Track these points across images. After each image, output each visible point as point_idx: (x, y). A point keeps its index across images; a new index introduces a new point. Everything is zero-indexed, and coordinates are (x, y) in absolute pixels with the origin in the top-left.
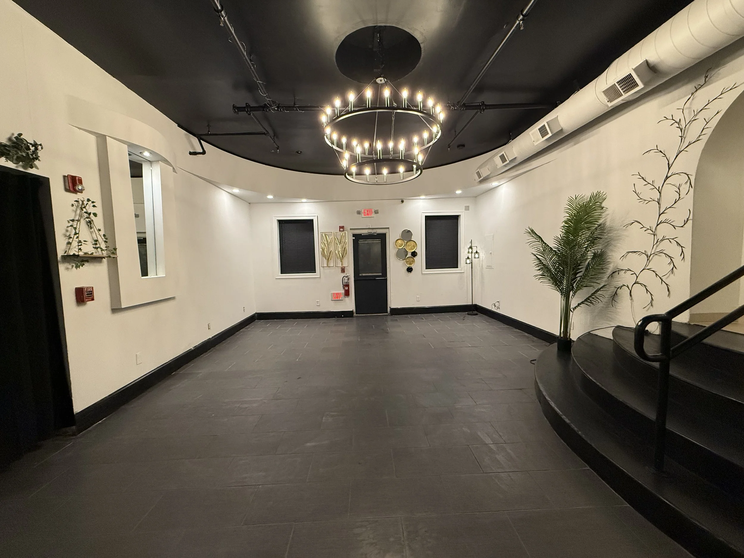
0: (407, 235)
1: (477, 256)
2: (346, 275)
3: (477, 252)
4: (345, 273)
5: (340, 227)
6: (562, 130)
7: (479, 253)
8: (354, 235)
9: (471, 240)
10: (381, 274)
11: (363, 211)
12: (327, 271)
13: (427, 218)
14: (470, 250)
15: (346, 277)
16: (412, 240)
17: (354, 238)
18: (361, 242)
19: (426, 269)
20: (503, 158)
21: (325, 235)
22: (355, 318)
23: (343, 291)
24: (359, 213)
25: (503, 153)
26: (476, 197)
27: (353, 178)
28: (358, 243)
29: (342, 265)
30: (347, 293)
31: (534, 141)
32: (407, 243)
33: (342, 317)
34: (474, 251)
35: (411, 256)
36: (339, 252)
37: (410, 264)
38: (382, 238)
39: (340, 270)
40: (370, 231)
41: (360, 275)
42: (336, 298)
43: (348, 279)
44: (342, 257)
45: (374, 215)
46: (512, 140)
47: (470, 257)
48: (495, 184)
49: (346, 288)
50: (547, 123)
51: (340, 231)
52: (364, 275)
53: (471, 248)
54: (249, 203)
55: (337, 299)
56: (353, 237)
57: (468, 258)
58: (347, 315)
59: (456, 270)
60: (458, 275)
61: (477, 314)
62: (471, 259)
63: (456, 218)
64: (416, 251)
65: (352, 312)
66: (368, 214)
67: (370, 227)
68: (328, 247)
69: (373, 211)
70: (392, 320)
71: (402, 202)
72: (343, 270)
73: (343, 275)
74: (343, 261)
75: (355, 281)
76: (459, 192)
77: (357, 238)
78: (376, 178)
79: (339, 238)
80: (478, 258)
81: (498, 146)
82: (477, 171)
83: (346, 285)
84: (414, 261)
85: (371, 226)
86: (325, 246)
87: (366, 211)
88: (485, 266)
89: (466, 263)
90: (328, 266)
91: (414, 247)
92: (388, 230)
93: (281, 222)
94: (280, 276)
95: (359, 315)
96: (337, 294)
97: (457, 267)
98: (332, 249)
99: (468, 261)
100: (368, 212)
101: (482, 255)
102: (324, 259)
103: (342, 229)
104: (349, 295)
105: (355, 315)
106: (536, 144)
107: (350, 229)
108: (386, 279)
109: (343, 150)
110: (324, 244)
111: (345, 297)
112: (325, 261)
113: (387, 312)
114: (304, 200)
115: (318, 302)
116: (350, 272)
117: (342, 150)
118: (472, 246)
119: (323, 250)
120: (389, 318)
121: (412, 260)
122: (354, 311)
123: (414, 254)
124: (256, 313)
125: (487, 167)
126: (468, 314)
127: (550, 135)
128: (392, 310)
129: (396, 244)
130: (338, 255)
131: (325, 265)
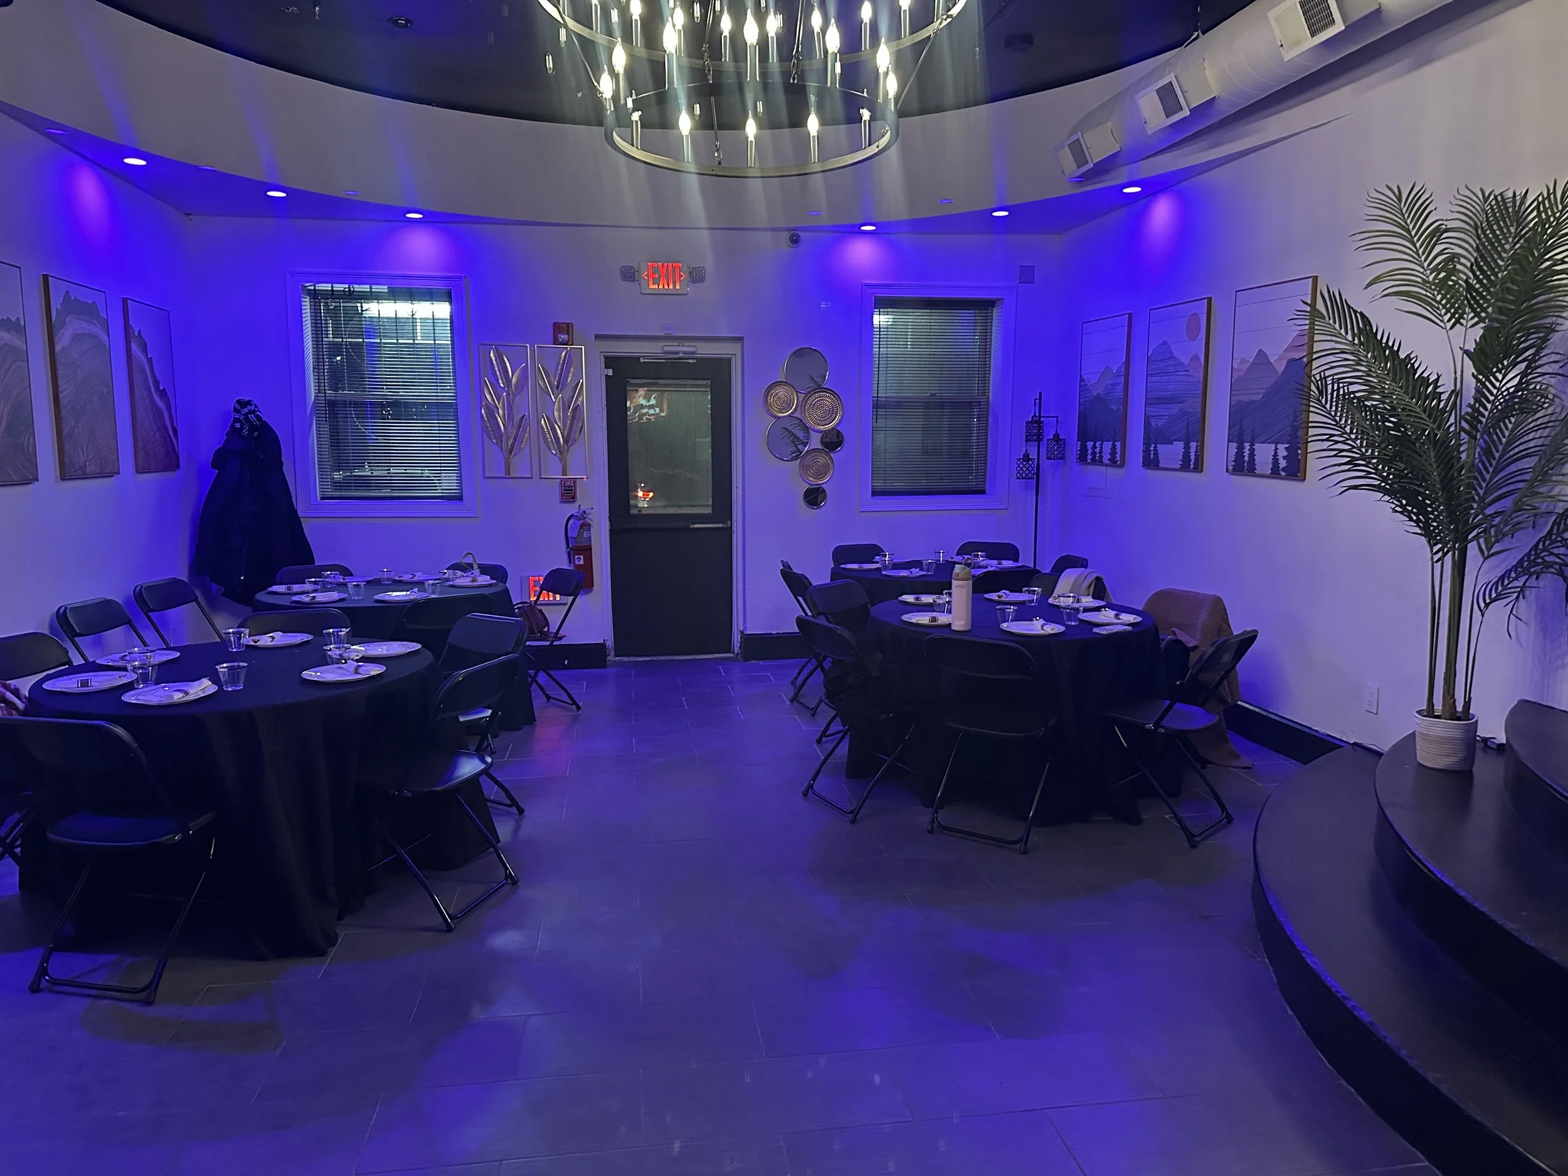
0: (809, 366)
1: (1054, 449)
2: (581, 512)
3: (1054, 437)
4: (576, 504)
5: (559, 329)
6: (1379, 11)
7: (1064, 440)
8: (610, 361)
9: (1040, 393)
10: (710, 510)
11: (645, 270)
12: (506, 494)
13: (881, 306)
14: (1033, 430)
15: (581, 518)
16: (827, 384)
17: (610, 372)
18: (637, 386)
19: (873, 497)
20: (1168, 96)
21: (500, 356)
22: (611, 671)
24: (629, 275)
25: (1170, 78)
26: (1061, 234)
27: (633, 145)
28: (626, 391)
29: (564, 473)
30: (583, 579)
31: (1282, 45)
32: (808, 395)
33: (565, 667)
34: (1049, 434)
35: (821, 447)
36: (551, 422)
37: (820, 475)
38: (717, 375)
39: (556, 492)
40: (672, 347)
41: (634, 511)
43: (588, 526)
44: (566, 441)
45: (686, 286)
46: (1204, 33)
49: (580, 561)
51: (556, 342)
52: (646, 511)
53: (1035, 419)
54: (189, 215)
56: (607, 366)
57: (1024, 457)
58: (583, 658)
59: (980, 502)
60: (986, 517)
62: (1036, 463)
63: (986, 309)
64: (839, 426)
65: (599, 649)
66: (664, 283)
67: (674, 333)
68: (511, 404)
69: (685, 270)
70: (750, 680)
72: (568, 493)
73: (568, 510)
74: (570, 457)
75: (611, 533)
77: (621, 370)
78: (718, 150)
82: (1074, 138)
83: (579, 549)
84: (831, 466)
85: (676, 331)
86: (499, 398)
87: (657, 271)
90: (508, 476)
91: (834, 411)
92: (737, 345)
94: (319, 507)
95: (626, 659)
97: (983, 494)
99: (1026, 469)
100: (665, 275)
102: (495, 448)
103: (563, 338)
104: (591, 586)
105: (611, 658)
106: (1287, 57)
107: (597, 337)
108: (729, 531)
109: (592, 29)
110: (495, 390)
112: (498, 457)
113: (729, 650)
114: (415, 215)
116: (596, 500)
117: (589, 30)
118: (1040, 417)
120: (739, 670)
121: (822, 459)
122: (610, 644)
123: (832, 440)
125: (1110, 124)
127: (1339, 27)
128: (749, 640)
129: (771, 400)
130: (550, 436)
131: (499, 471)
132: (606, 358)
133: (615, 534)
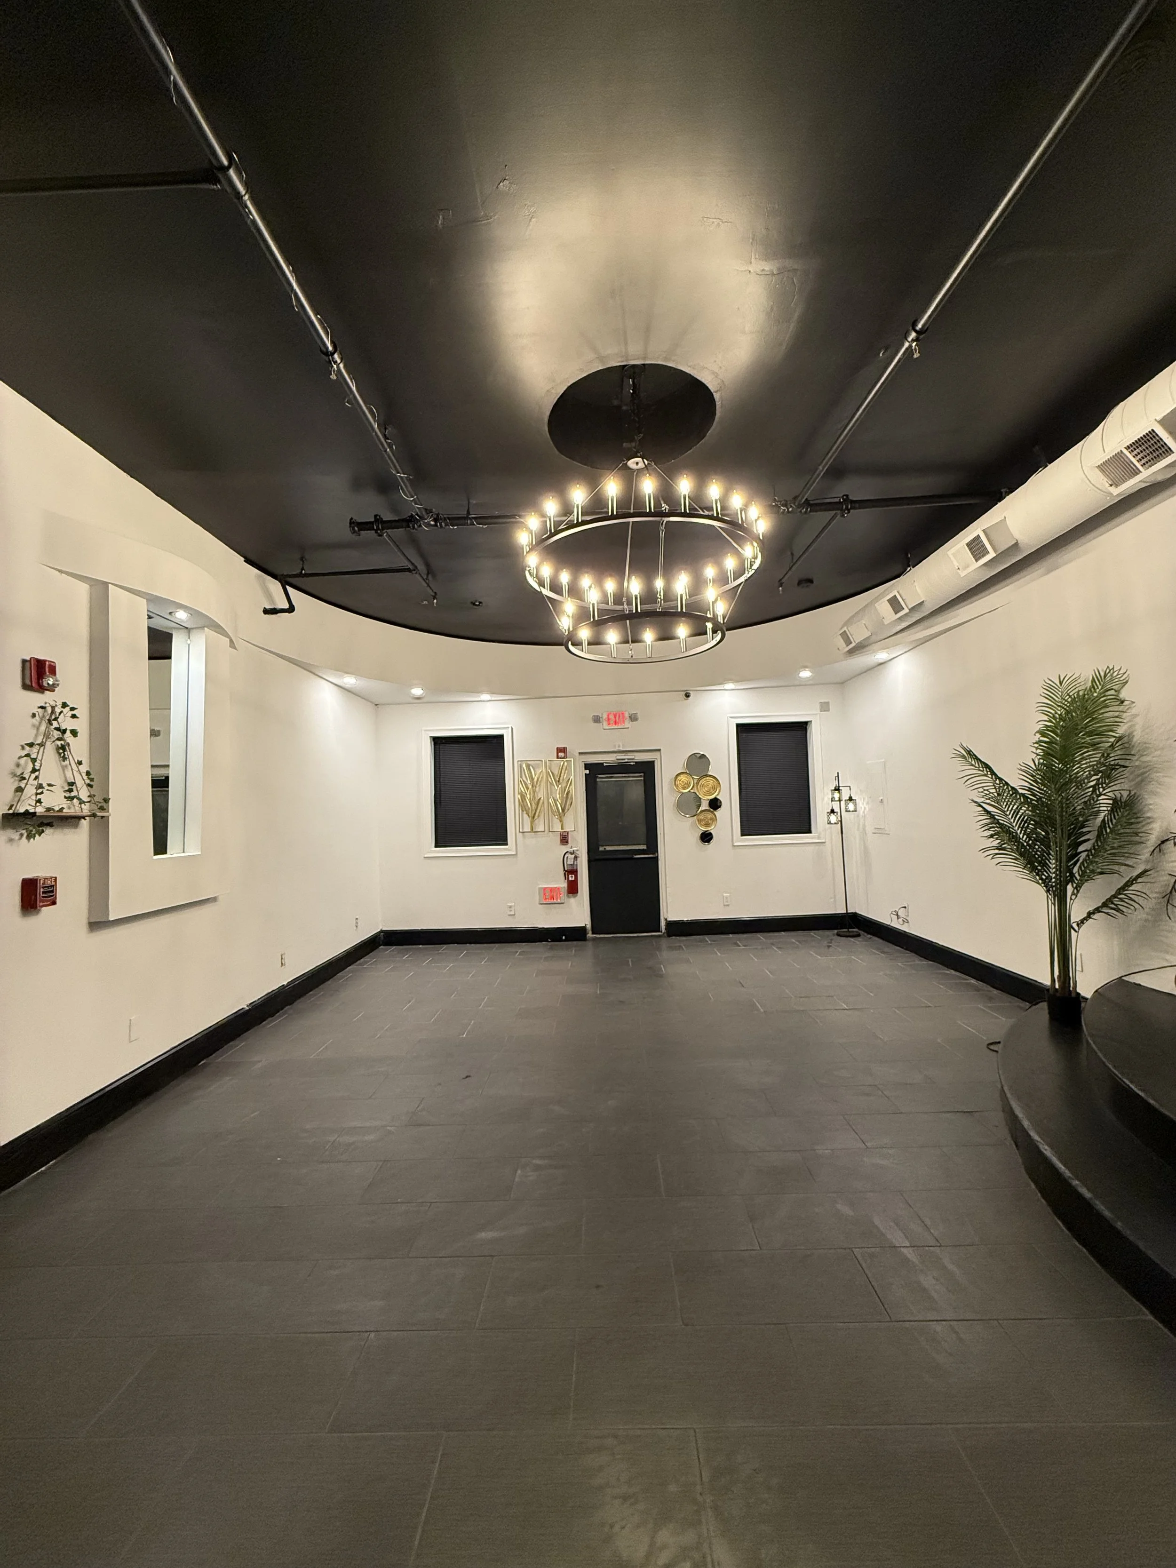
0: (698, 764)
1: (851, 806)
2: (571, 850)
3: (851, 799)
4: (569, 845)
5: (559, 750)
6: (1016, 544)
7: (855, 800)
8: (587, 766)
9: (838, 773)
10: (644, 847)
11: (605, 716)
12: (531, 840)
13: (740, 727)
14: (837, 795)
15: (571, 853)
16: (710, 773)
17: (588, 772)
18: (602, 779)
19: (742, 835)
20: (895, 604)
21: (528, 766)
22: (589, 944)
23: (564, 885)
24: (597, 720)
25: (895, 593)
26: (843, 683)
27: (583, 651)
28: (596, 782)
29: (562, 828)
30: (573, 889)
31: (959, 569)
32: (699, 780)
33: (561, 940)
34: (845, 797)
35: (708, 808)
36: (555, 801)
37: (707, 825)
38: (647, 770)
39: (558, 839)
40: (621, 757)
41: (601, 849)
42: (550, 897)
43: (576, 858)
44: (563, 810)
45: (627, 724)
46: (913, 567)
47: (837, 809)
48: (882, 656)
49: (572, 878)
50: (984, 531)
51: (558, 757)
52: (608, 848)
53: (837, 789)
54: (376, 705)
55: (552, 901)
56: (586, 769)
57: (833, 811)
58: (575, 935)
59: (808, 838)
60: (812, 847)
61: (859, 935)
62: (839, 814)
63: (802, 728)
64: (718, 797)
65: (583, 929)
66: (615, 723)
67: (621, 749)
68: (534, 792)
69: (627, 715)
70: (671, 948)
71: (687, 696)
72: (564, 840)
73: (565, 849)
74: (565, 819)
76: (805, 674)
77: (594, 771)
78: (631, 650)
79: (556, 773)
80: (855, 811)
81: (884, 579)
82: (842, 631)
83: (571, 871)
84: (714, 819)
85: (623, 748)
86: (527, 788)
87: (612, 717)
88: (869, 829)
89: (830, 823)
90: (532, 830)
91: (714, 789)
92: (658, 753)
93: (438, 742)
94: (435, 852)
95: (598, 936)
96: (551, 890)
97: (810, 832)
98: (541, 794)
99: (833, 818)
100: (616, 719)
101: (862, 805)
102: (525, 816)
103: (561, 754)
104: (577, 892)
105: (590, 935)
106: (963, 574)
107: (580, 753)
108: (656, 859)
109: (563, 596)
110: (526, 784)
111: (569, 897)
112: (527, 820)
113: (659, 930)
114: (485, 697)
115: (510, 907)
116: (580, 843)
117: (561, 597)
118: (839, 787)
119: (523, 797)
120: (665, 942)
121: (710, 815)
122: (589, 926)
123: (715, 804)
124: (382, 931)
125: (863, 622)
126: (838, 935)
127: (992, 555)
128: (670, 924)
129: (678, 783)
130: (554, 808)
131: (527, 828)
132: (586, 765)
133: (590, 861)
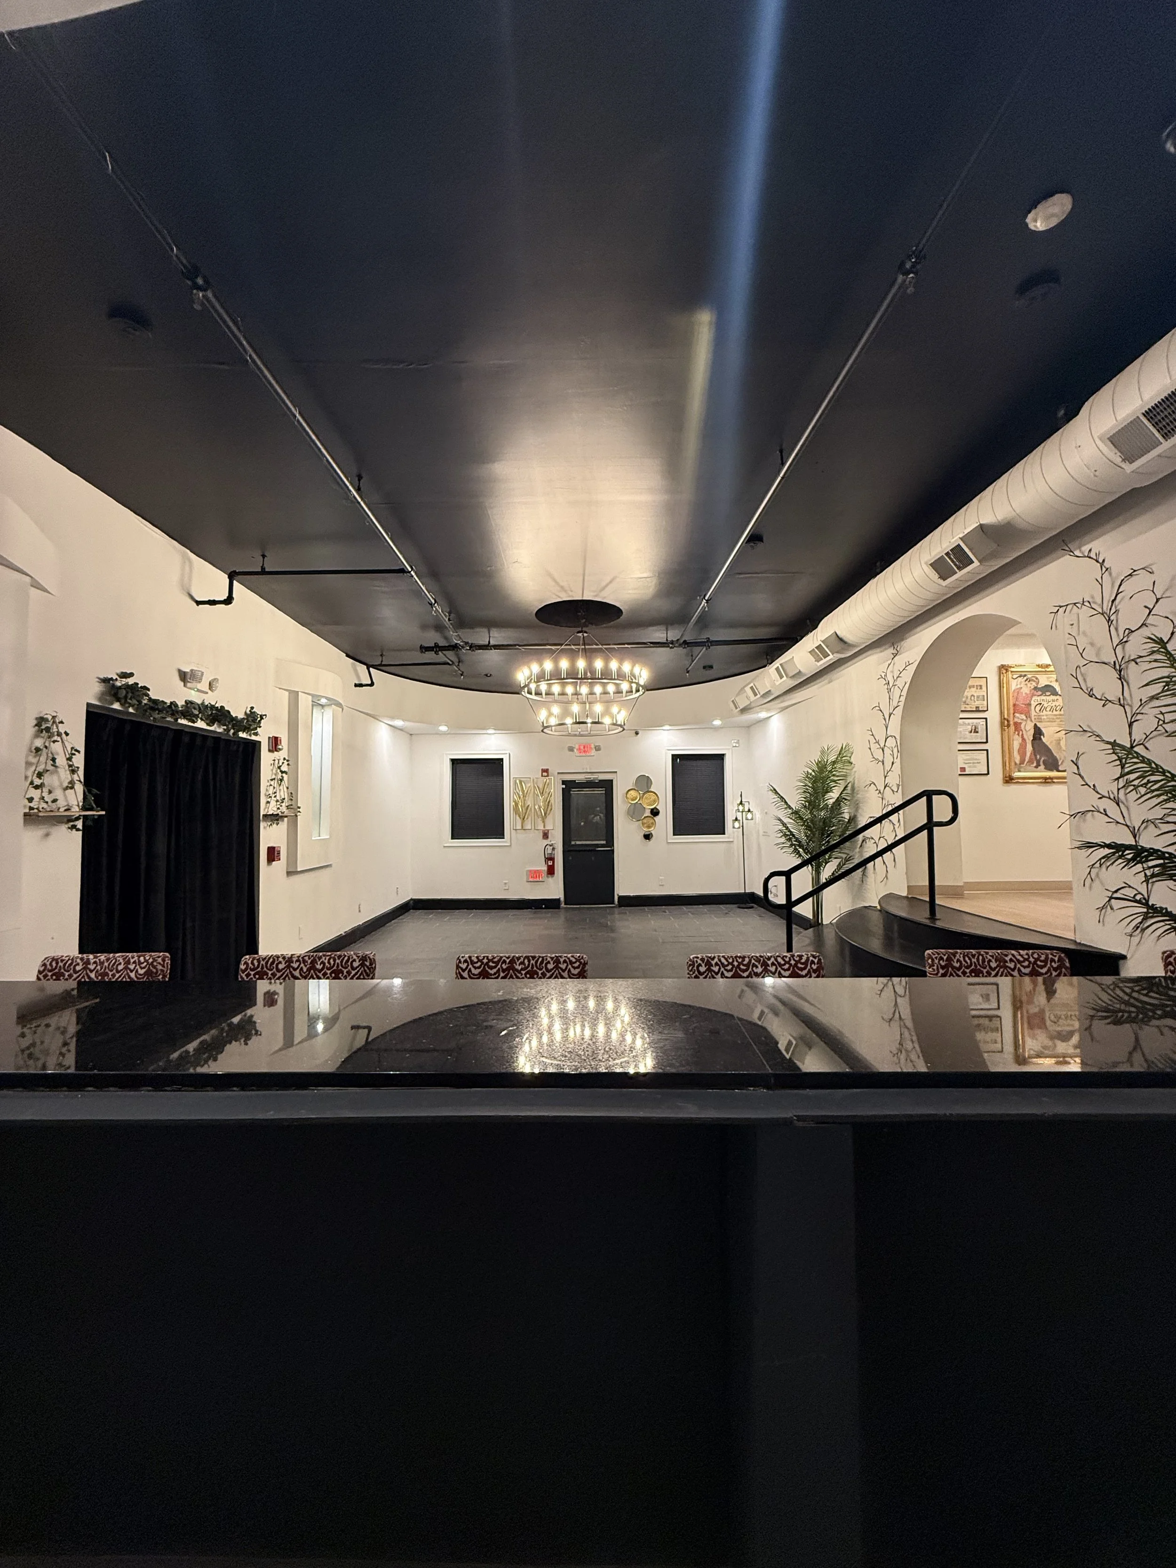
0: (644, 783)
1: (749, 816)
2: (550, 843)
3: (749, 811)
4: (549, 840)
5: (544, 771)
7: (752, 811)
8: (564, 782)
9: (741, 792)
10: (604, 842)
11: (577, 747)
12: (522, 835)
13: (675, 757)
14: (741, 808)
15: (550, 846)
16: (652, 790)
17: (564, 786)
18: (574, 792)
19: (674, 835)
20: (753, 691)
21: (521, 782)
22: (562, 911)
23: (545, 868)
24: (571, 749)
25: (752, 684)
26: (749, 727)
28: (570, 794)
29: (544, 827)
30: (551, 871)
31: (776, 680)
32: (644, 794)
33: (542, 908)
34: (746, 810)
35: (650, 815)
36: (540, 807)
37: (649, 827)
38: (608, 785)
39: (541, 834)
40: (589, 776)
41: (573, 843)
42: (534, 877)
43: (553, 849)
44: (545, 814)
45: (593, 752)
47: (739, 818)
48: (763, 715)
49: (550, 863)
50: (781, 665)
51: (542, 776)
52: (578, 843)
53: (741, 803)
54: (411, 735)
55: (535, 880)
56: (563, 784)
57: (736, 819)
58: (551, 904)
59: (722, 838)
60: (724, 845)
61: (752, 907)
62: (741, 821)
63: (721, 757)
64: (658, 807)
65: (558, 901)
66: (584, 751)
67: (589, 771)
68: (525, 800)
69: (593, 746)
70: (619, 913)
71: (637, 733)
72: (546, 835)
73: (546, 842)
74: (547, 821)
75: (564, 852)
76: (717, 723)
77: (569, 786)
79: (541, 787)
80: (752, 819)
81: (757, 667)
82: (732, 700)
83: (550, 858)
84: (654, 824)
85: (590, 769)
86: (520, 798)
87: (582, 747)
88: (761, 833)
89: (734, 827)
90: (523, 828)
91: (654, 801)
92: (615, 774)
93: (454, 762)
94: (451, 843)
95: (568, 906)
96: (535, 871)
97: (724, 834)
98: (529, 802)
99: (737, 824)
100: (585, 749)
101: (758, 815)
102: (518, 817)
103: (545, 774)
104: (554, 873)
105: (563, 905)
107: (558, 773)
108: (613, 851)
110: (518, 794)
111: (548, 877)
112: (519, 821)
113: (613, 903)
114: (491, 731)
115: (505, 884)
116: (557, 838)
119: (517, 804)
120: (616, 910)
121: (652, 821)
122: (562, 899)
123: (655, 813)
124: (411, 899)
126: (739, 907)
128: (621, 898)
129: (628, 796)
130: (539, 813)
131: (519, 827)
132: (563, 781)
133: (565, 852)
